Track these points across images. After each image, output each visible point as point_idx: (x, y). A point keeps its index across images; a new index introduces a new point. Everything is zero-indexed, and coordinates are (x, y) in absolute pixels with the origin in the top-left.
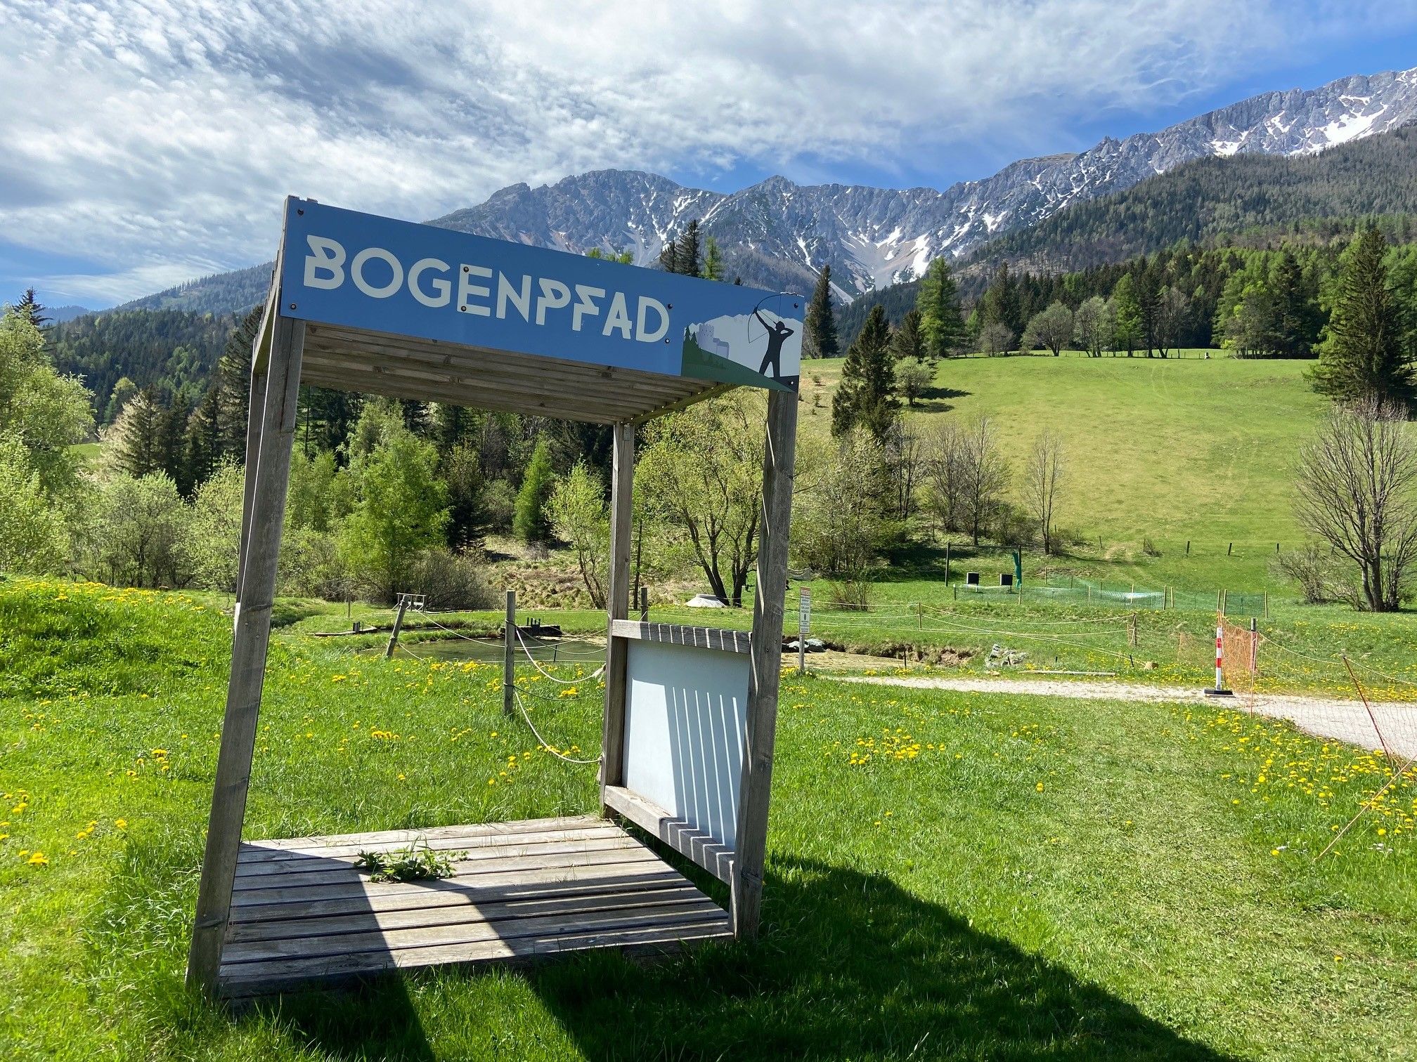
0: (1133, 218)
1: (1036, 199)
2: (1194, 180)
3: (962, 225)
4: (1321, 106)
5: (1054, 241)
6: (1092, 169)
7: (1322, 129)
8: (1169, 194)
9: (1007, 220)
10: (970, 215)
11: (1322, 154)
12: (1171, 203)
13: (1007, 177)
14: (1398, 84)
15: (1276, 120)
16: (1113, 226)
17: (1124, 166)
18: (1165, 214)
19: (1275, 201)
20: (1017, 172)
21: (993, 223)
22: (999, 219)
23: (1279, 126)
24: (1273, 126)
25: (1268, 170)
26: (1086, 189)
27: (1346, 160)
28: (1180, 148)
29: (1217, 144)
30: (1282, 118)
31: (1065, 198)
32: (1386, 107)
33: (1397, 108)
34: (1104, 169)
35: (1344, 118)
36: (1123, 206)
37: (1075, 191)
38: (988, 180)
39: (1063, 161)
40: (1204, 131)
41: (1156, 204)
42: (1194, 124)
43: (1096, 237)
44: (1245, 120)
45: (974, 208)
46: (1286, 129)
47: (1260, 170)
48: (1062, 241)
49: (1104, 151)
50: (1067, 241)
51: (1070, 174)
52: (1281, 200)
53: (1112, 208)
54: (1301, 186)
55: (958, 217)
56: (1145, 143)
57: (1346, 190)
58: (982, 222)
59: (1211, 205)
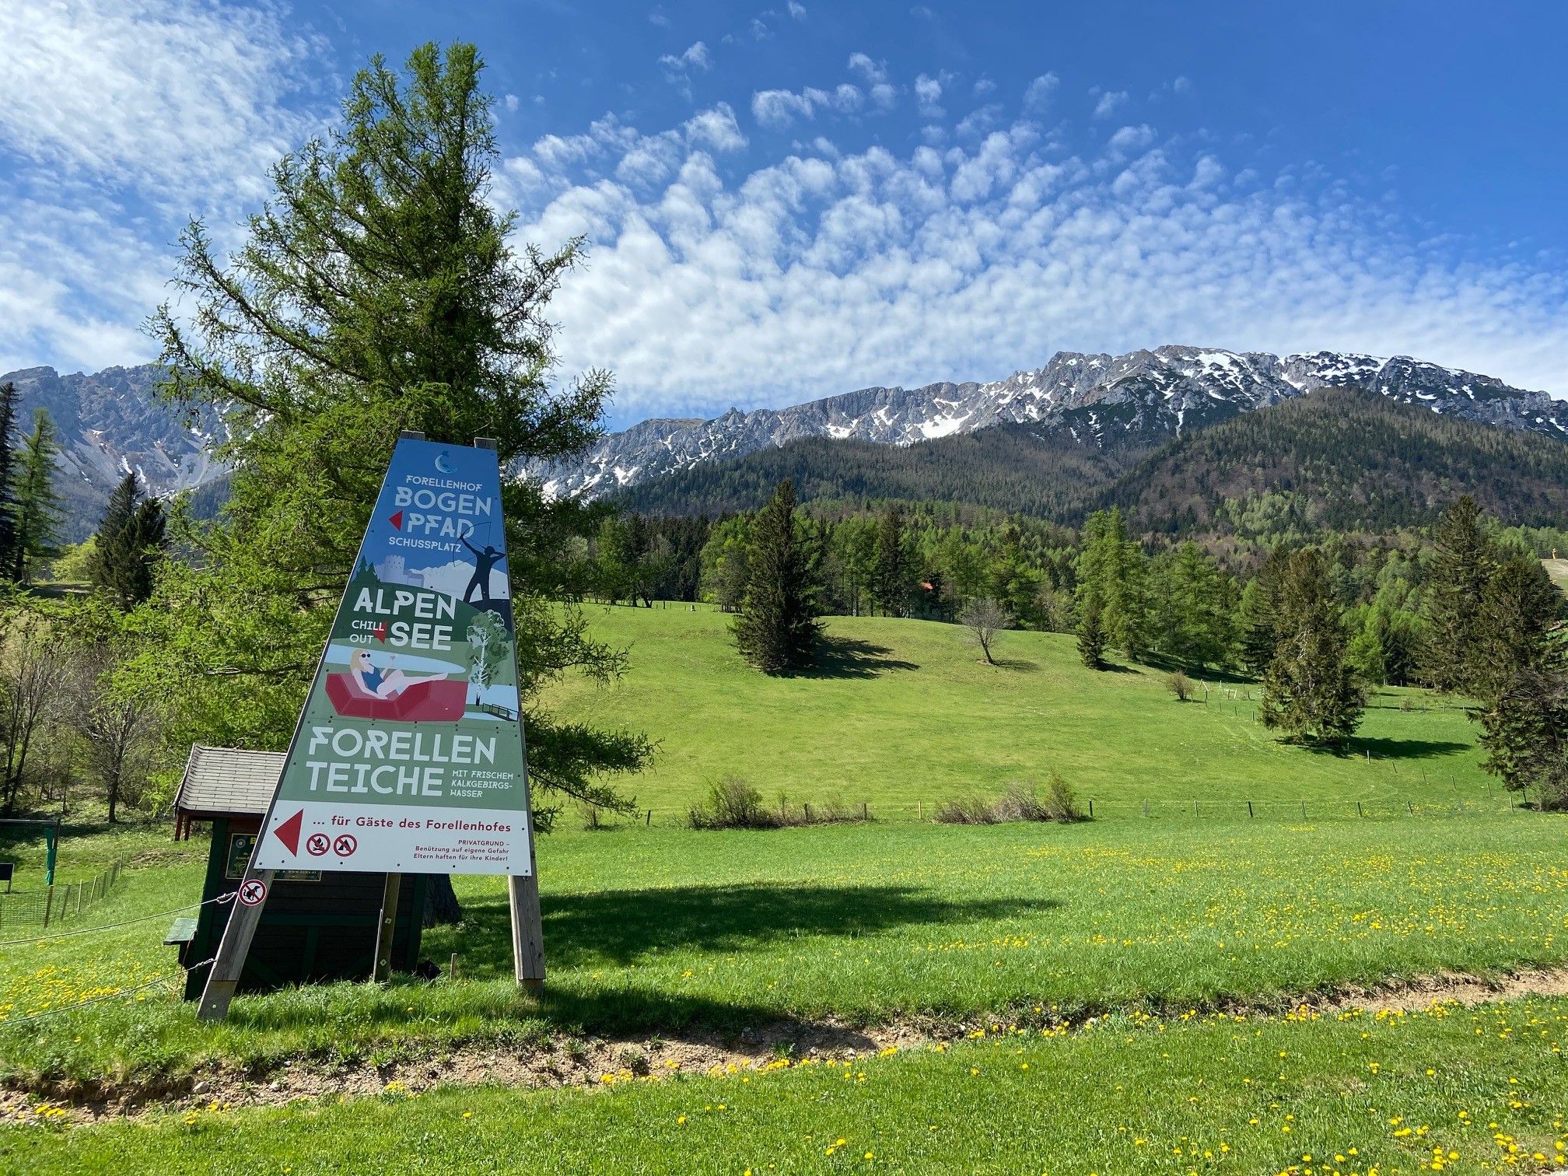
0: (746, 485)
1: (666, 458)
2: (802, 456)
3: (592, 475)
4: (918, 405)
5: (671, 499)
6: (720, 436)
7: (919, 426)
8: (780, 467)
9: (637, 476)
10: (602, 466)
11: (912, 446)
12: (781, 476)
13: (639, 433)
14: (980, 394)
15: (881, 413)
16: (728, 491)
17: (748, 437)
18: (775, 484)
19: (871, 484)
20: (649, 430)
21: (624, 478)
22: (630, 474)
23: (884, 418)
24: (879, 418)
25: (866, 455)
26: (713, 455)
27: (931, 454)
28: (798, 427)
29: (832, 429)
30: (886, 411)
31: (693, 461)
32: (971, 413)
33: (979, 414)
34: (730, 438)
35: (937, 418)
36: (737, 474)
37: (704, 455)
38: (620, 434)
39: (694, 426)
40: (819, 414)
41: (767, 475)
42: (811, 408)
43: (711, 500)
44: (856, 410)
45: (605, 460)
46: (890, 423)
47: (860, 454)
48: (679, 499)
49: (731, 420)
50: (683, 500)
51: (699, 439)
52: (876, 483)
53: (727, 473)
54: (893, 473)
55: (588, 467)
56: (768, 418)
57: (931, 480)
58: (613, 475)
59: (817, 481)
